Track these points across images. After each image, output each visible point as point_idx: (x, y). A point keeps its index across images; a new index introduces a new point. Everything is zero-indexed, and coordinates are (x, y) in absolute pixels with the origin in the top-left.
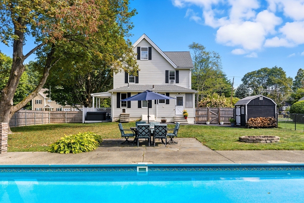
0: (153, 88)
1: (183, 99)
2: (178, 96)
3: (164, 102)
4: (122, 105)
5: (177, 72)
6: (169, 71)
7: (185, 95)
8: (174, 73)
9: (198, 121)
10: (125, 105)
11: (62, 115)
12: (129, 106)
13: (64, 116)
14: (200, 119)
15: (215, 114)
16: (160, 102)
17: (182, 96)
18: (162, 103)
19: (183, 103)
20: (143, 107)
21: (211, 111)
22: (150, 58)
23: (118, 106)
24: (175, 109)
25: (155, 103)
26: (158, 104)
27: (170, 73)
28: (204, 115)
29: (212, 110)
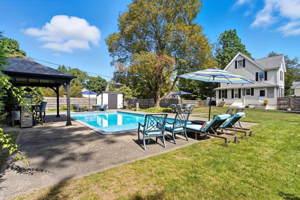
0: (243, 85)
1: (266, 92)
2: (261, 90)
3: (250, 94)
4: (222, 97)
5: (266, 73)
6: (259, 73)
7: (267, 89)
8: (263, 73)
9: (280, 107)
10: (224, 97)
11: (204, 103)
12: (226, 97)
13: (205, 103)
14: (281, 106)
15: (298, 102)
16: (247, 95)
17: (264, 90)
18: (248, 95)
19: (266, 95)
20: (235, 97)
21: (293, 100)
22: (244, 66)
23: (220, 97)
24: (259, 98)
25: (243, 95)
26: (245, 95)
27: (260, 74)
28: (286, 103)
29: (295, 99)
